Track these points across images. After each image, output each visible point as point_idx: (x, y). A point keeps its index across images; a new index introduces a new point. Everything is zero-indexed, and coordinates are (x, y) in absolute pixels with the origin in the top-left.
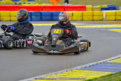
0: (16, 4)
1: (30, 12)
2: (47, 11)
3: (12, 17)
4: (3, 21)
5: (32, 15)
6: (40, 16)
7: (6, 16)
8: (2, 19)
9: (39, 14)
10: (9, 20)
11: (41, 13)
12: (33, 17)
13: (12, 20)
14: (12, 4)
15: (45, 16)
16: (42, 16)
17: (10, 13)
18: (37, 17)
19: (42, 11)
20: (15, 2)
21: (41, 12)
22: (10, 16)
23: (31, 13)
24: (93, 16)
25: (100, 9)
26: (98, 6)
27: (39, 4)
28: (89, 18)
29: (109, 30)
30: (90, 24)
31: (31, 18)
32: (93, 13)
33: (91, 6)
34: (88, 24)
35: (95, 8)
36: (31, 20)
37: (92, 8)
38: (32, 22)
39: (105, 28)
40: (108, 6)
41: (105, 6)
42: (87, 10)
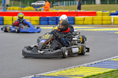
0: (36, 10)
3: (32, 21)
5: (49, 19)
6: (56, 20)
9: (55, 19)
11: (57, 18)
12: (49, 21)
14: (33, 10)
18: (53, 21)
19: (58, 16)
20: (36, 9)
21: (57, 17)
22: (31, 21)
23: (48, 18)
24: (102, 20)
25: (110, 14)
26: (108, 12)
27: (56, 10)
28: (99, 22)
29: (116, 33)
30: (99, 28)
31: (48, 22)
32: (102, 18)
33: (101, 12)
34: (97, 27)
35: (105, 14)
36: (48, 24)
37: (102, 14)
38: (49, 25)
39: (112, 31)
40: (116, 12)
41: (114, 12)
42: (98, 15)
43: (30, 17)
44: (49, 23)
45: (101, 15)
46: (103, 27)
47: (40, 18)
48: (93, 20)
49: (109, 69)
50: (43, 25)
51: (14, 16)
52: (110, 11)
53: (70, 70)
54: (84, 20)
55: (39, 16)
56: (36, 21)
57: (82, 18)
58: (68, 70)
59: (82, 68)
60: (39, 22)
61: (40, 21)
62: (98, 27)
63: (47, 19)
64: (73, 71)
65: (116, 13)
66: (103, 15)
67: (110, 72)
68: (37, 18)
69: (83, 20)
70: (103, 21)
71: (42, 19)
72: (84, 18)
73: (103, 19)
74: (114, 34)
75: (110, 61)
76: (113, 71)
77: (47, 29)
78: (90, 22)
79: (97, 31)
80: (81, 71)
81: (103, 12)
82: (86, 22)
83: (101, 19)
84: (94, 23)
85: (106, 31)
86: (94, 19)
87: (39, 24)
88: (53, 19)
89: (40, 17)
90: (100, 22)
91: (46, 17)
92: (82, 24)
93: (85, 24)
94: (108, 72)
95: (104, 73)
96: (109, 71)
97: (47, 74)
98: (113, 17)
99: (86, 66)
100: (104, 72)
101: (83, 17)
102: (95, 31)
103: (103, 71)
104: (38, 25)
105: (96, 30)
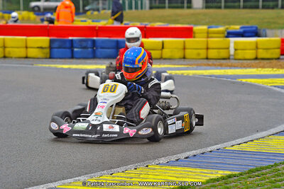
0: (42, 20)
1: (70, 38)
2: (107, 38)
3: (30, 50)
4: (11, 57)
5: (75, 45)
6: (92, 48)
7: (18, 48)
8: (9, 53)
9: (90, 44)
10: (25, 56)
11: (94, 41)
12: (75, 49)
13: (29, 55)
15: (102, 48)
16: (97, 48)
17: (26, 40)
18: (85, 50)
19: (97, 36)
21: (95, 38)
22: (27, 47)
23: (72, 40)
24: (207, 49)
25: (226, 34)
26: (221, 29)
27: (93, 21)
28: (199, 54)
29: (240, 80)
30: (199, 67)
31: (72, 51)
32: (207, 42)
33: (205, 27)
34: (195, 67)
35: (214, 33)
36: (72, 57)
37: (208, 33)
38: (74, 60)
39: (231, 75)
40: (241, 28)
41: (237, 28)
42: (197, 35)
43: (24, 37)
44: (76, 55)
45: (206, 35)
46: (209, 65)
47: (51, 41)
48: (184, 49)
49: (221, 172)
50: (58, 60)
52: (227, 26)
53: (122, 174)
54: (163, 48)
55: (48, 36)
56: (41, 48)
57: (159, 42)
58: (119, 174)
59: (154, 169)
60: (48, 50)
61: (51, 48)
62: (198, 65)
63: (68, 45)
64: (132, 175)
65: (242, 30)
66: (210, 35)
67: (223, 178)
68: (44, 40)
69: (161, 48)
70: (210, 51)
71: (56, 45)
72: (163, 43)
73: (210, 46)
74: (234, 83)
75: (224, 151)
76: (229, 177)
77: (69, 69)
78: (179, 54)
79: (194, 74)
80: (150, 176)
81: (209, 28)
82: (166, 53)
83: (205, 47)
84: (187, 56)
85: (216, 76)
86: (187, 46)
87: (48, 56)
88: (84, 44)
89: (52, 38)
90: (203, 53)
91: (66, 38)
92: (159, 57)
93: (165, 59)
94: (217, 180)
95: (208, 182)
96: (220, 176)
97: (64, 184)
98: (233, 40)
99: (163, 164)
100: (208, 178)
101: (160, 40)
102: (188, 77)
103: (206, 176)
104: (46, 58)
105: (191, 72)
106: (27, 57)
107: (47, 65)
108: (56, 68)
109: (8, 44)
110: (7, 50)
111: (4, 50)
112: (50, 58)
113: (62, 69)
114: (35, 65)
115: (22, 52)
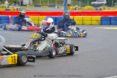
0: (97, 9)
4: (85, 25)
5: (112, 19)
8: (85, 23)
12: (112, 21)
14: (93, 10)
17: (91, 17)
18: (116, 21)
20: (96, 8)
22: (91, 20)
23: (110, 17)
31: (110, 22)
36: (110, 24)
38: (111, 26)
43: (91, 16)
44: (112, 24)
47: (102, 18)
50: (105, 26)
51: (75, 16)
56: (97, 21)
60: (100, 22)
61: (101, 20)
63: (109, 19)
68: (99, 17)
71: (104, 19)
77: (109, 29)
87: (100, 24)
88: (116, 19)
89: (102, 16)
91: (108, 17)
106: (91, 25)
107: (100, 28)
108: (104, 29)
109: (84, 19)
110: (84, 21)
111: (83, 22)
112: (101, 25)
113: (106, 29)
114: (95, 28)
115: (89, 22)
